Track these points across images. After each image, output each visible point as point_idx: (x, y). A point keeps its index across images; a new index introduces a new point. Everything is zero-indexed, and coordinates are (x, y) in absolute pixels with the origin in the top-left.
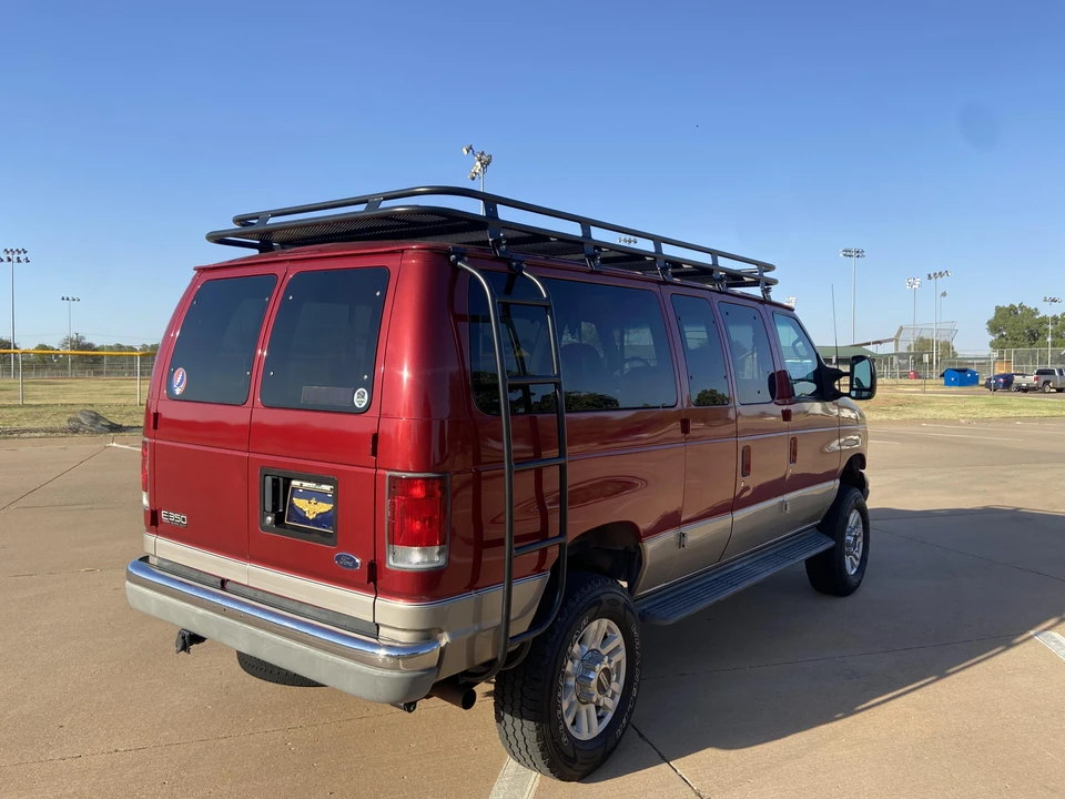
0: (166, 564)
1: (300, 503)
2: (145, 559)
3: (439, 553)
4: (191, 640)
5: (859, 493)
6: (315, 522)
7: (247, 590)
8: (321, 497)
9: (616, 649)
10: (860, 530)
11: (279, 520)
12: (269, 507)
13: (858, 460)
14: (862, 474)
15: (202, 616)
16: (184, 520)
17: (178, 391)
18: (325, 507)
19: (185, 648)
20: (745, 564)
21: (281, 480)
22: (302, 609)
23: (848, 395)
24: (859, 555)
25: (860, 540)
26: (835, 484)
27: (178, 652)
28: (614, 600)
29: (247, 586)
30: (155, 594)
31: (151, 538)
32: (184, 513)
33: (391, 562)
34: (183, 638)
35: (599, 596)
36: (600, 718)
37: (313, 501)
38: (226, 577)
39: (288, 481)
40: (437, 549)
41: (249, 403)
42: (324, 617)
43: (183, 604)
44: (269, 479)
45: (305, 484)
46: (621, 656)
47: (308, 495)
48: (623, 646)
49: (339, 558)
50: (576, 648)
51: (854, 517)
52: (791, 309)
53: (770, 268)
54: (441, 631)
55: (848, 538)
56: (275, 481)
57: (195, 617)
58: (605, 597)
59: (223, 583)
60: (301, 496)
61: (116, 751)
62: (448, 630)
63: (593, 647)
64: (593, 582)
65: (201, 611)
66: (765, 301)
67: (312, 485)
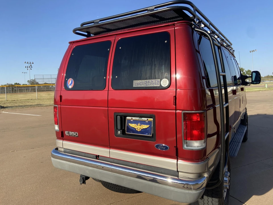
0: (68, 151)
1: (132, 125)
2: (57, 149)
3: (204, 143)
6: (140, 132)
7: (110, 159)
8: (143, 123)
11: (123, 132)
12: (119, 127)
15: (91, 170)
16: (76, 134)
17: (70, 87)
18: (145, 127)
19: (84, 182)
21: (123, 117)
22: (138, 166)
23: (251, 83)
27: (81, 184)
29: (110, 158)
30: (67, 162)
31: (60, 141)
32: (77, 132)
33: (186, 147)
34: (83, 178)
37: (139, 124)
38: (98, 154)
39: (125, 117)
40: (203, 141)
41: (107, 89)
42: (150, 169)
43: (81, 165)
44: (119, 117)
45: (134, 118)
47: (135, 122)
49: (157, 146)
54: (204, 173)
56: (121, 118)
57: (87, 171)
59: (97, 157)
60: (132, 123)
65: (91, 168)
67: (137, 118)
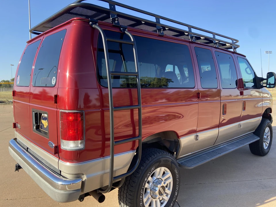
1: (43, 122)
2: (16, 139)
3: (81, 143)
4: (18, 167)
5: (269, 121)
6: (45, 129)
9: (169, 178)
10: (269, 134)
11: (38, 128)
12: (34, 123)
13: (269, 110)
14: (270, 115)
16: (20, 126)
17: (18, 83)
19: (17, 170)
20: (225, 145)
21: (38, 114)
23: (266, 87)
24: (268, 142)
25: (269, 137)
26: (260, 118)
27: (15, 171)
28: (167, 160)
30: (13, 151)
31: (15, 132)
32: (20, 124)
33: (62, 146)
35: (160, 159)
36: (162, 203)
37: (46, 121)
38: (28, 147)
40: (80, 141)
41: (30, 85)
43: (17, 155)
44: (34, 113)
45: (45, 115)
46: (171, 180)
47: (45, 119)
48: (171, 177)
50: (150, 178)
51: (267, 129)
52: (245, 57)
53: (237, 41)
54: (83, 175)
55: (265, 136)
56: (36, 114)
58: (162, 159)
59: (27, 149)
60: (43, 119)
61: (7, 199)
62: (86, 174)
63: (158, 177)
64: (158, 153)
65: (20, 158)
66: (234, 53)
